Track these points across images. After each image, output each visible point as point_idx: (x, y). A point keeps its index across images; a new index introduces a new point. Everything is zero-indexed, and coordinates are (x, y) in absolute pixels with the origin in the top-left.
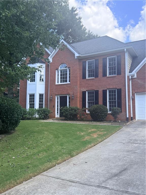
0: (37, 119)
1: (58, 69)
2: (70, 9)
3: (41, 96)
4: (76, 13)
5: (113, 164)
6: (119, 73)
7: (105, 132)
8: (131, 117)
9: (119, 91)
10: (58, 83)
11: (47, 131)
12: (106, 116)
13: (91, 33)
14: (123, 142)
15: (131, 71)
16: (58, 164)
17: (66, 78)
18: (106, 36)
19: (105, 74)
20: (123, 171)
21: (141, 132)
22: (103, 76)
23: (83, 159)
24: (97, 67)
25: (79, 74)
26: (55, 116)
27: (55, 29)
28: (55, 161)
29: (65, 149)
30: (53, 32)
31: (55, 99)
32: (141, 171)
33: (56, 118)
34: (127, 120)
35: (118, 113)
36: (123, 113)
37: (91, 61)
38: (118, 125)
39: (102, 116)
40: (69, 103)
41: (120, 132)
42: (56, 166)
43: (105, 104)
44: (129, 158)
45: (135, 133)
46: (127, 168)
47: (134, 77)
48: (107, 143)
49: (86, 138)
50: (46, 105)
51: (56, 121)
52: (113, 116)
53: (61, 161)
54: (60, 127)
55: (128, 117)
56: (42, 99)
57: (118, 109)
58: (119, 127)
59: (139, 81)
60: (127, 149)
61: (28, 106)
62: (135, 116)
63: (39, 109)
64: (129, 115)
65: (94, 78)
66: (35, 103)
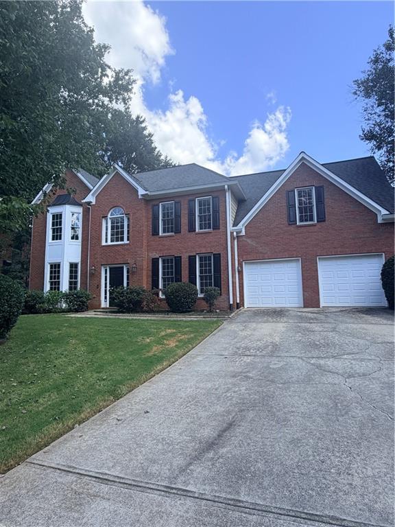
0: (63, 311)
1: (107, 217)
2: (134, 117)
3: (73, 267)
4: (143, 125)
5: (205, 411)
6: (216, 227)
7: (192, 335)
8: (237, 304)
9: (217, 257)
10: (106, 241)
11: (75, 337)
12: (195, 302)
13: (170, 160)
14: (223, 353)
15: (235, 224)
16: (80, 423)
17: (122, 233)
18: (194, 164)
19: (192, 228)
20: (225, 431)
21: (254, 330)
22: (189, 231)
23: (142, 404)
24: (178, 216)
25: (146, 226)
26: (100, 305)
27: (106, 151)
28: (72, 416)
29: (104, 380)
30: (103, 156)
31: (100, 273)
32: (264, 427)
33: (103, 308)
34: (231, 308)
35: (214, 297)
36: (224, 296)
37: (168, 205)
38: (215, 319)
39: (187, 302)
40: (128, 279)
41: (220, 333)
42: (73, 428)
43: (193, 281)
44: (237, 392)
45: (244, 333)
46: (234, 421)
47: (241, 234)
48: (193, 358)
49: (155, 349)
50: (84, 283)
51: (101, 316)
52: (207, 302)
53: (89, 413)
54: (105, 326)
55: (231, 302)
56: (76, 272)
57: (214, 290)
58: (216, 322)
59: (249, 241)
60: (232, 369)
61: (47, 287)
62: (243, 300)
63: (68, 292)
64: (233, 299)
65: (173, 234)
66: (61, 280)
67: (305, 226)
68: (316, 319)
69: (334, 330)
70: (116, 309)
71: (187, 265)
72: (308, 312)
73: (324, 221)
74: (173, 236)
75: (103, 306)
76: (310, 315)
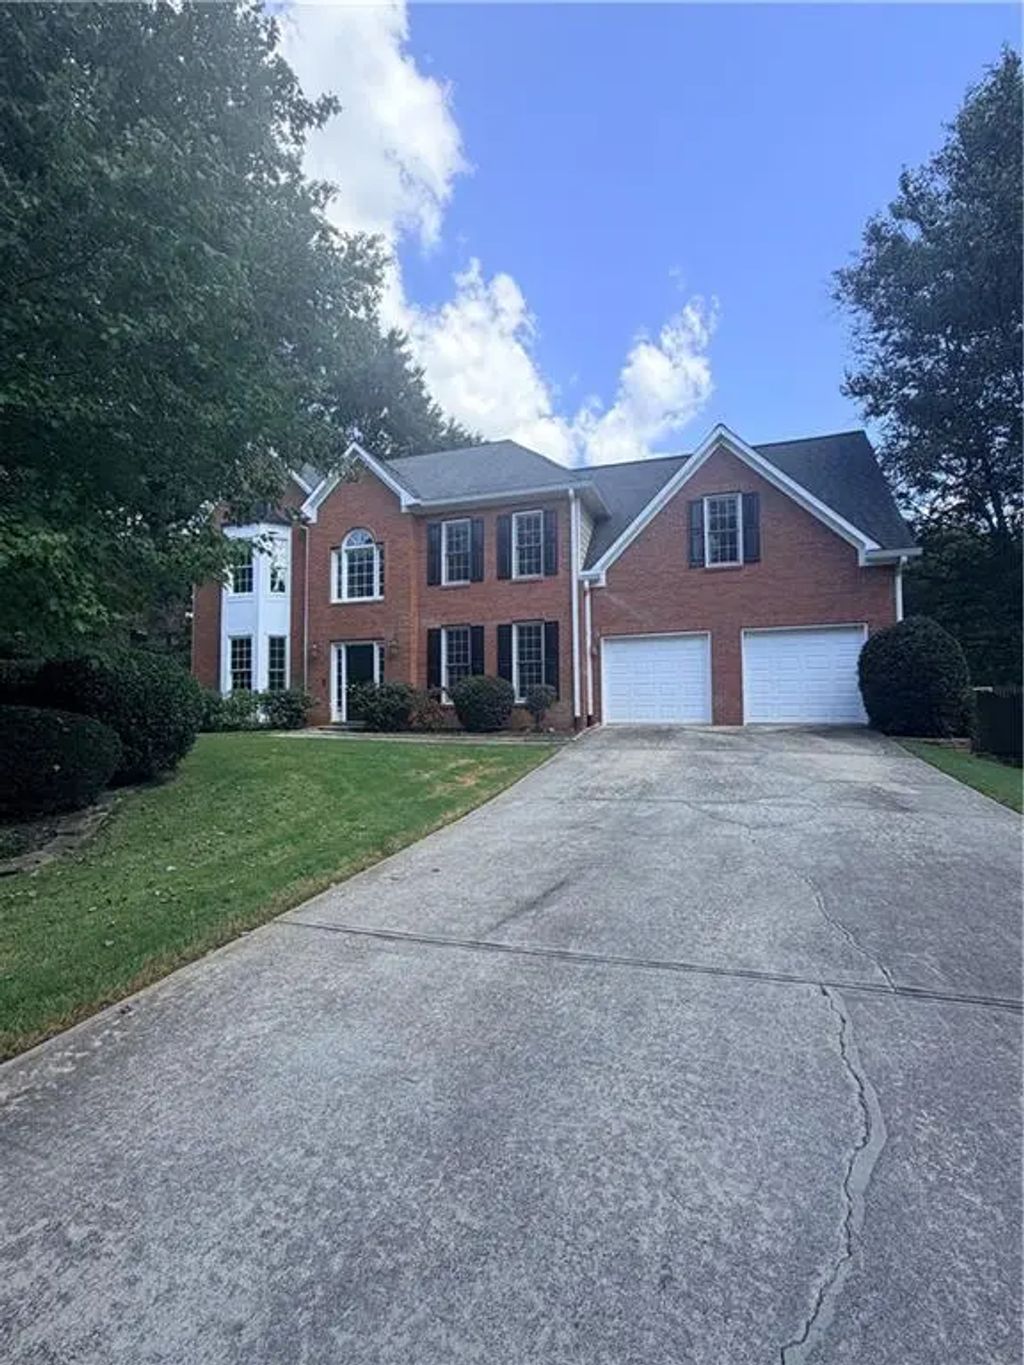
0: (261, 728)
1: (340, 547)
2: (384, 334)
3: (276, 643)
4: (404, 349)
5: (525, 869)
6: (551, 570)
7: (505, 769)
8: (589, 717)
9: (553, 629)
10: (340, 596)
11: (297, 769)
12: (509, 712)
13: (460, 425)
14: (558, 796)
15: (588, 566)
17: (370, 579)
18: (509, 442)
19: (504, 573)
21: (615, 761)
22: (500, 578)
23: (427, 861)
24: (478, 548)
25: (417, 567)
26: (329, 717)
27: (327, 404)
28: (325, 872)
29: (362, 830)
31: (329, 657)
33: (335, 724)
34: (576, 724)
35: (546, 704)
36: (564, 703)
37: (457, 525)
38: (547, 743)
39: (494, 713)
40: (382, 668)
42: (329, 889)
43: (505, 673)
44: (575, 846)
45: (597, 766)
46: (567, 880)
47: (599, 585)
49: (439, 788)
50: (297, 676)
51: (334, 736)
52: (532, 713)
53: (348, 870)
54: (346, 753)
55: (578, 714)
56: (282, 654)
57: (546, 690)
58: (549, 748)
59: (614, 598)
60: (570, 818)
61: (227, 683)
62: (600, 710)
63: (268, 692)
64: (582, 708)
65: (468, 582)
66: (253, 669)
67: (723, 570)
68: (730, 744)
69: (756, 762)
70: (361, 723)
71: (495, 643)
72: (717, 733)
73: (758, 561)
74: (467, 587)
75: (335, 717)
76: (720, 737)
